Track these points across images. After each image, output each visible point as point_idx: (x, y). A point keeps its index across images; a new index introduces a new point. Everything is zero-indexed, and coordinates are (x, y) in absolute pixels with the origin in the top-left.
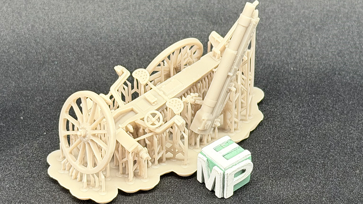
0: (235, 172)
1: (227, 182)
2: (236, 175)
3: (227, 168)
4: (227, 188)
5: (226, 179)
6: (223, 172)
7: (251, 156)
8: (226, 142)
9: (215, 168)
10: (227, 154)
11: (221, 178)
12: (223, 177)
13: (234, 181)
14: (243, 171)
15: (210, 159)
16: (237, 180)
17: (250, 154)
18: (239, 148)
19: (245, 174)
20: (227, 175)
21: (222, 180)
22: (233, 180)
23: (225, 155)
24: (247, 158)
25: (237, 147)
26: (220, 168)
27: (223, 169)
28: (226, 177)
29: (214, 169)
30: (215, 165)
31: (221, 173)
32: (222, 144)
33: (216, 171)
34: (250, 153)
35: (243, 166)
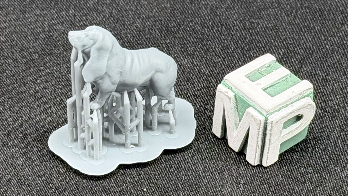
0: (286, 120)
1: (270, 137)
2: (287, 125)
3: (271, 112)
4: (269, 148)
5: (268, 132)
6: (264, 118)
7: (312, 90)
8: (267, 65)
9: (250, 110)
10: (270, 87)
11: (259, 129)
12: (264, 127)
13: (282, 135)
14: (299, 118)
15: (240, 95)
16: (287, 134)
17: (311, 88)
18: (290, 76)
19: (302, 124)
20: (272, 123)
21: (261, 133)
22: (281, 133)
23: (266, 87)
24: (306, 94)
25: (288, 75)
26: (258, 111)
27: (265, 114)
28: (269, 128)
29: (248, 113)
30: (250, 106)
31: (260, 120)
32: (260, 69)
33: (252, 116)
34: (311, 85)
35: (300, 109)
